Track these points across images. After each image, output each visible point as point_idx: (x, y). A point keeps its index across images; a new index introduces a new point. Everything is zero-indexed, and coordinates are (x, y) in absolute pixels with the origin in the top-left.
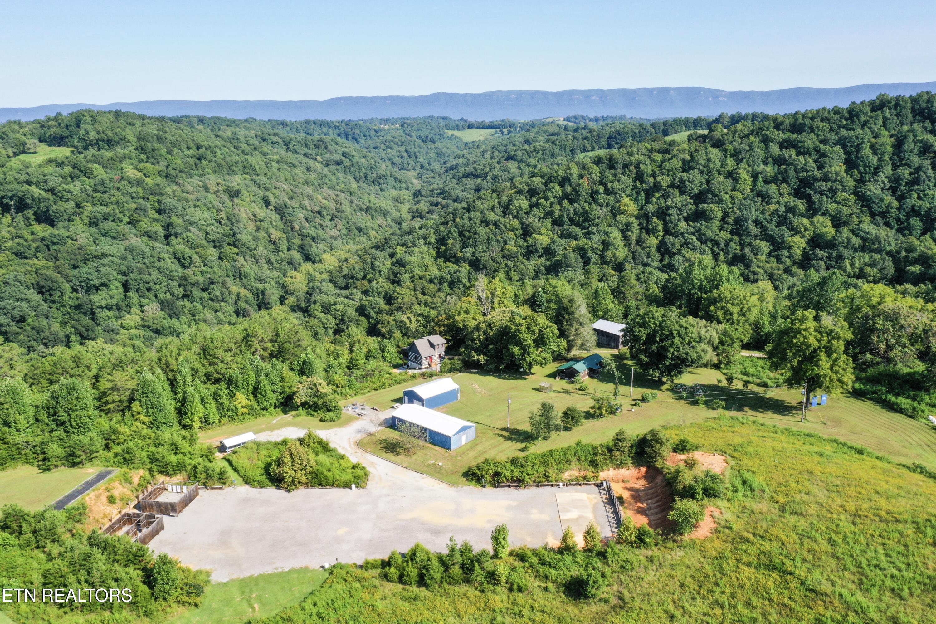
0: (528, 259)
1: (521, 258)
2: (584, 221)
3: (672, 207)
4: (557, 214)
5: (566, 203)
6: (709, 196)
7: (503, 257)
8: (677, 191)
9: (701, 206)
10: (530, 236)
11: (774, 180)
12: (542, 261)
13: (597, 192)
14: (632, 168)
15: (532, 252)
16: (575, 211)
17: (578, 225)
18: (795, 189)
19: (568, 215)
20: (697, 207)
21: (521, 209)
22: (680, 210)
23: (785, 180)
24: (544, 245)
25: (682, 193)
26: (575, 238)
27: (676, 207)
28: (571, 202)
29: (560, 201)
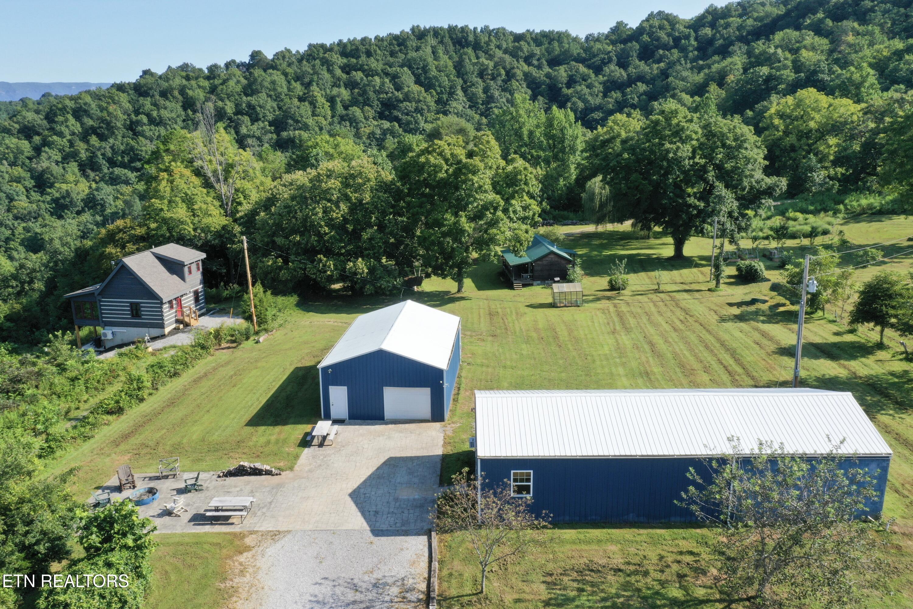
0: (60, 217)
1: (47, 216)
2: (131, 161)
3: (249, 136)
4: (83, 155)
5: (94, 140)
6: (290, 121)
7: (16, 218)
8: (246, 119)
9: (284, 134)
10: (52, 186)
11: (354, 102)
12: (86, 217)
13: (138, 123)
14: (176, 93)
15: (64, 207)
16: (112, 148)
17: (123, 165)
18: (379, 113)
19: (103, 155)
20: (278, 135)
21: (22, 153)
22: (259, 139)
23: (367, 102)
24: (82, 196)
25: (255, 119)
26: (127, 182)
27: (254, 136)
28: (102, 138)
29: (84, 137)
